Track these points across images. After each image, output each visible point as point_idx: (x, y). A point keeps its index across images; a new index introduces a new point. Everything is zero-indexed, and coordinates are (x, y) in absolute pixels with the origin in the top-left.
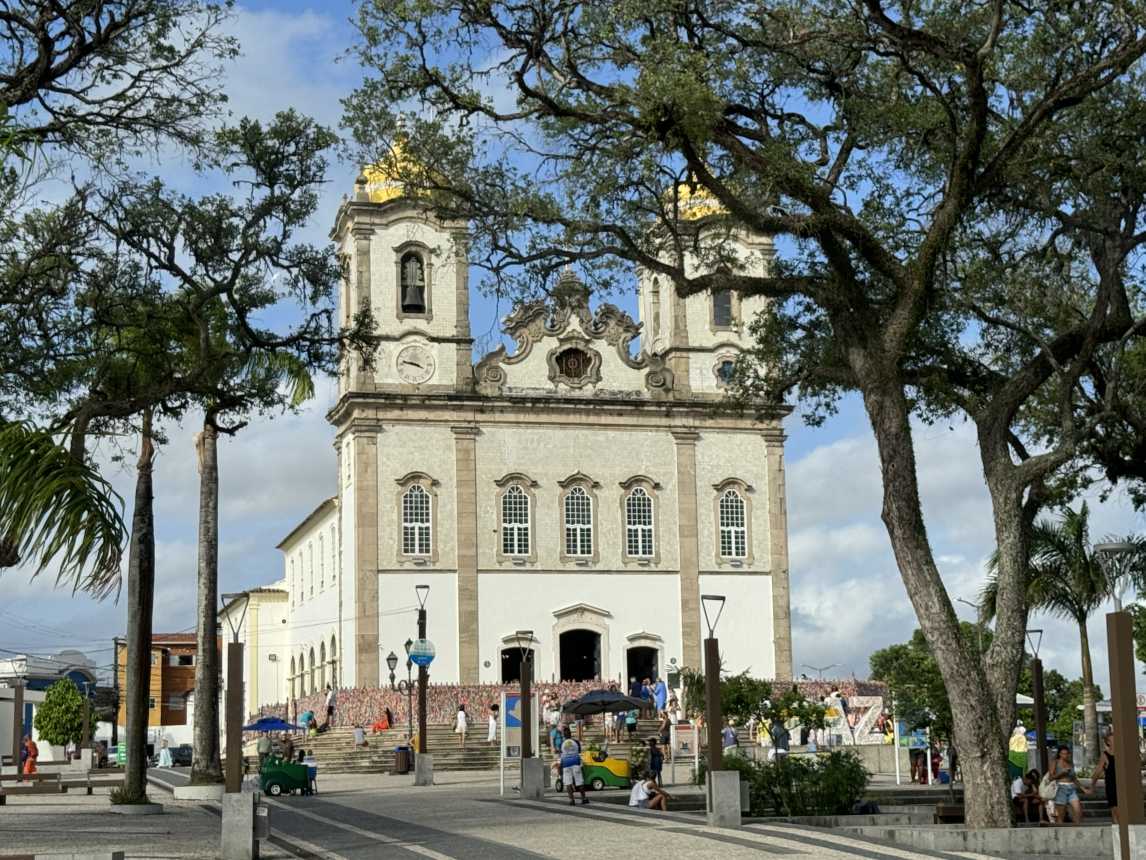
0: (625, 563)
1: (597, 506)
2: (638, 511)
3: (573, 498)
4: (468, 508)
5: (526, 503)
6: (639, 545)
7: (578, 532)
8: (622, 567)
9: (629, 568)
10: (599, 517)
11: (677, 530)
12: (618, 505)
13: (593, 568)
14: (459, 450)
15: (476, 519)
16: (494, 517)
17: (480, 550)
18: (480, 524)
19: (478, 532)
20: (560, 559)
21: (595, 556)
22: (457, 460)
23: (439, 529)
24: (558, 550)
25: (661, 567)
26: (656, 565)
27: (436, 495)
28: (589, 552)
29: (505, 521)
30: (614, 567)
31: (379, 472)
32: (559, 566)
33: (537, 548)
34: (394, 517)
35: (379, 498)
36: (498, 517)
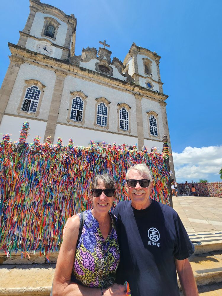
0: (119, 131)
1: (109, 110)
2: (124, 115)
3: (101, 106)
4: (57, 99)
5: (83, 103)
6: (124, 125)
7: (102, 118)
8: (117, 132)
9: (120, 132)
10: (110, 114)
11: (136, 123)
12: (117, 111)
13: (106, 130)
14: (58, 79)
15: (60, 104)
16: (68, 105)
17: (60, 116)
18: (62, 106)
19: (60, 109)
20: (94, 125)
21: (108, 126)
22: (56, 82)
23: (42, 104)
24: (94, 121)
25: (131, 134)
26: (130, 133)
27: (43, 91)
28: (106, 125)
29: (73, 107)
30: (115, 131)
31: (18, 77)
32: (93, 127)
33: (85, 119)
34: (21, 94)
35: (14, 86)
36: (70, 105)
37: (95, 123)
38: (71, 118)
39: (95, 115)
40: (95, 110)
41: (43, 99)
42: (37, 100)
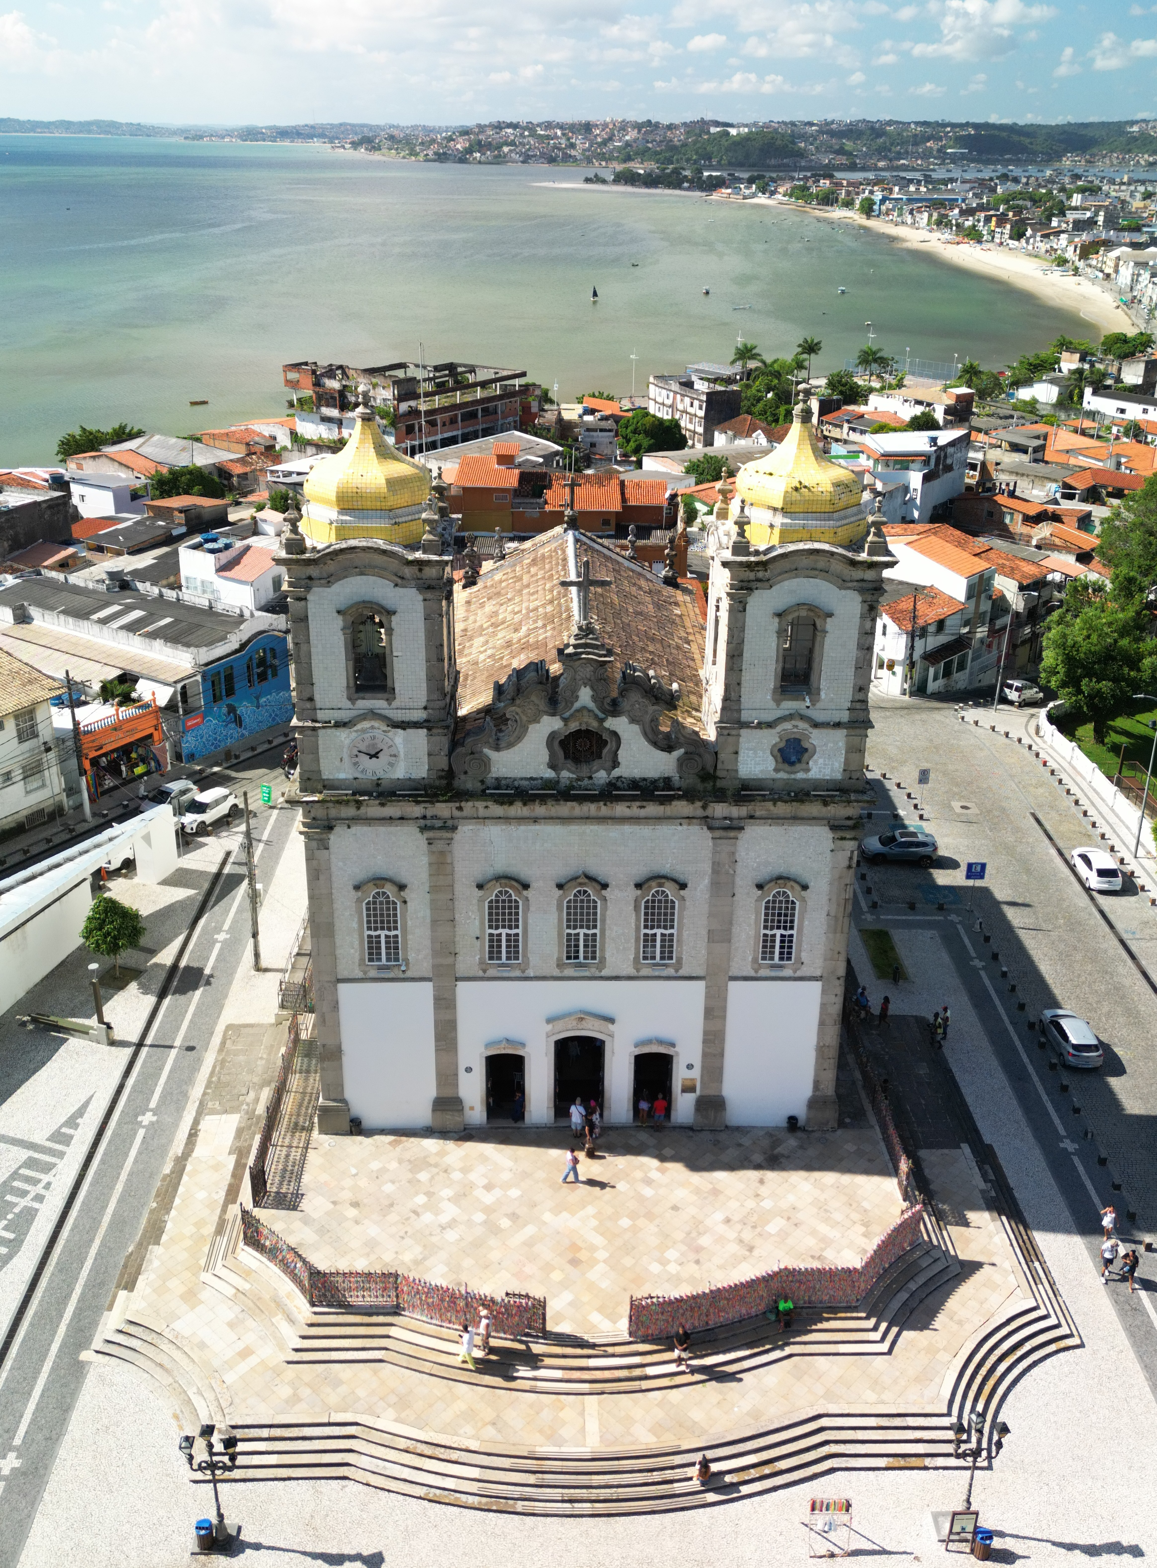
0: (638, 970)
1: (604, 910)
2: (658, 915)
3: (575, 901)
4: (443, 916)
5: (517, 907)
6: (656, 950)
7: (581, 937)
8: (633, 973)
9: (642, 974)
10: (607, 921)
11: (704, 934)
12: (632, 908)
13: (597, 974)
14: (433, 852)
15: (454, 927)
16: (477, 923)
17: (460, 958)
18: (460, 931)
19: (457, 939)
20: (558, 966)
21: (600, 962)
22: (430, 864)
23: (410, 937)
24: (556, 956)
25: (682, 973)
26: (677, 971)
27: (405, 902)
28: (594, 958)
29: (490, 927)
30: (624, 973)
31: (334, 879)
32: (556, 972)
33: (529, 955)
34: (355, 925)
35: (335, 906)
36: (482, 923)
37: (559, 959)
38: (491, 958)
39: (560, 935)
40: (556, 921)
41: (409, 923)
42: (396, 928)
